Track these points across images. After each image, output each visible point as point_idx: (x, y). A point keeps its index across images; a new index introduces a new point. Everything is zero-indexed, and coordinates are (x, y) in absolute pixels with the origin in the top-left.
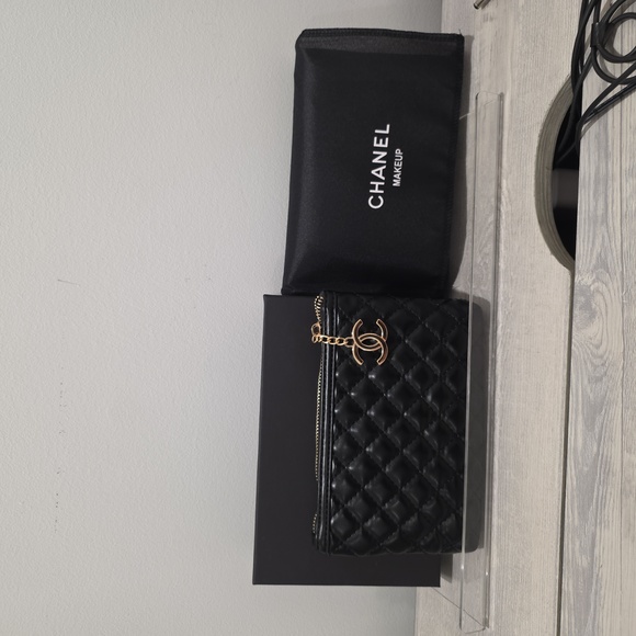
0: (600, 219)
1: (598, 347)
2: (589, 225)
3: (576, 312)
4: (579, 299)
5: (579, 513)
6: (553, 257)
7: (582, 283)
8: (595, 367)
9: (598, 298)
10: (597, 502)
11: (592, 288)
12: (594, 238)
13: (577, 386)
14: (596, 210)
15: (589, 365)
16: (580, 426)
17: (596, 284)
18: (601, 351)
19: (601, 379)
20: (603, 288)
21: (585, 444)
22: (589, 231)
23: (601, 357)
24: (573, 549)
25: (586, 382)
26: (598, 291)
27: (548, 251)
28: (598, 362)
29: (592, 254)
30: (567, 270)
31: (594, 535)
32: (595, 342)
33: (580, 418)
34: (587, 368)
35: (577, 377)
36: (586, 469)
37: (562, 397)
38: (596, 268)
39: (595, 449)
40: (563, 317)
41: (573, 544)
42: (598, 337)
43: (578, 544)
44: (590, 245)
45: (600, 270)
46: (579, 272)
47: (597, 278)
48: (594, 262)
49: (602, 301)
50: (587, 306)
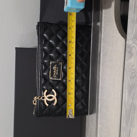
0: (135, 21)
1: (133, 66)
2: (132, 23)
3: (126, 54)
4: (128, 50)
5: (126, 123)
6: (120, 34)
7: (129, 44)
8: (132, 73)
9: (134, 49)
10: (131, 119)
11: (132, 46)
12: (133, 28)
13: (126, 80)
14: (134, 18)
15: (130, 72)
16: (127, 94)
17: (133, 44)
18: (134, 68)
19: (134, 78)
20: (135, 46)
21: (128, 100)
22: (132, 25)
23: (134, 70)
24: (123, 135)
25: (129, 78)
26: (134, 47)
27: (118, 32)
28: (133, 71)
29: (132, 34)
30: (124, 39)
31: (130, 130)
32: (132, 64)
33: (127, 91)
34: (129, 74)
35: (126, 76)
36: (128, 108)
37: (121, 83)
38: (133, 38)
39: (131, 101)
40: (122, 55)
41: (124, 132)
42: (133, 63)
43: (125, 133)
44: (132, 30)
45: (135, 39)
46: (128, 40)
47: (134, 42)
48: (133, 36)
49: (135, 50)
50: (130, 52)
